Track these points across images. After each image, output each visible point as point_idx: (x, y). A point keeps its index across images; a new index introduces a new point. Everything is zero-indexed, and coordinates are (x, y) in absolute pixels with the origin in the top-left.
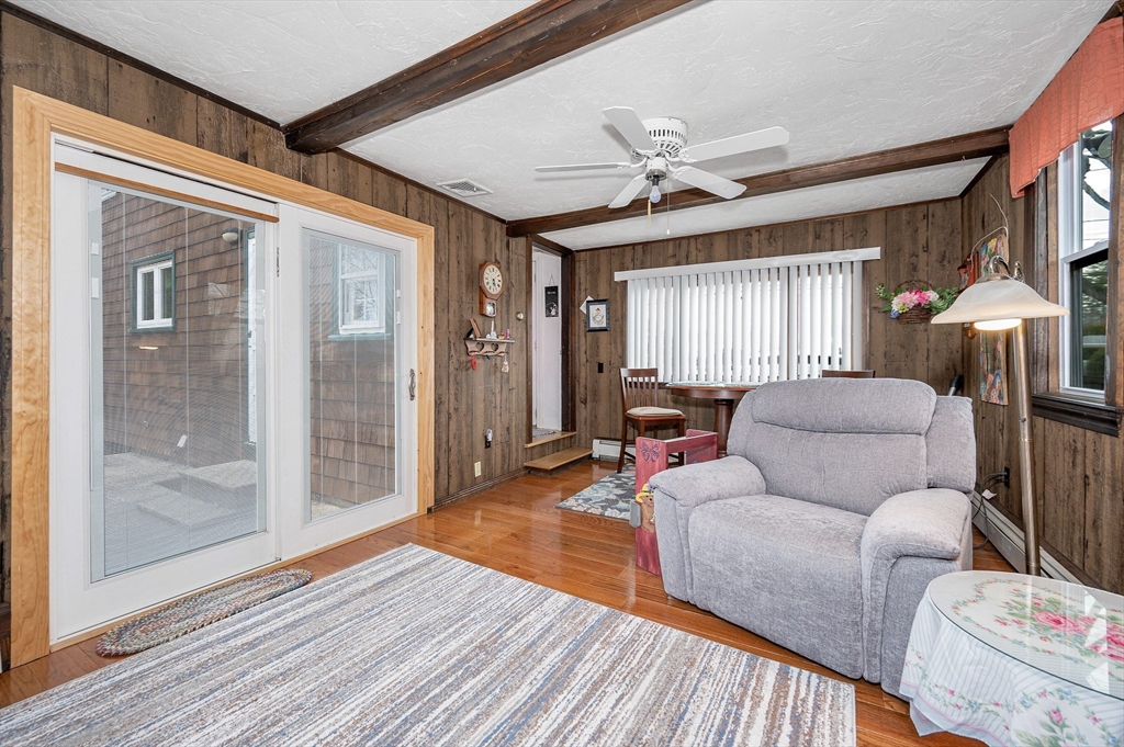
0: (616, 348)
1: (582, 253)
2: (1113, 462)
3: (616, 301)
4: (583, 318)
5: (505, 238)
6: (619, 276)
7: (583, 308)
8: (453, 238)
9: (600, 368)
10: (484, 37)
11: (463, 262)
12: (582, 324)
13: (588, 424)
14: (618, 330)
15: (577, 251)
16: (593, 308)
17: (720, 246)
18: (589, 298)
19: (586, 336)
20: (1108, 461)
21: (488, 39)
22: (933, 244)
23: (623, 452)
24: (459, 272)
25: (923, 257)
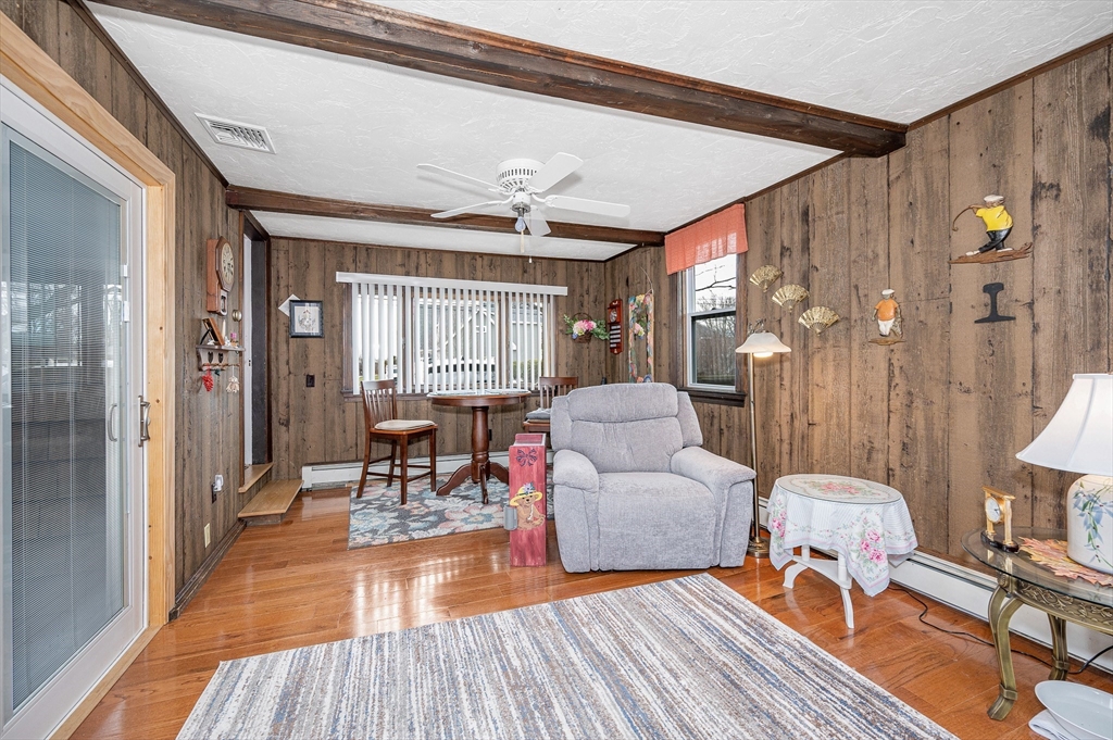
0: (333, 357)
1: (282, 241)
2: (740, 420)
3: (333, 305)
4: (282, 320)
5: (225, 208)
6: (341, 277)
7: (284, 308)
8: (187, 195)
9: (310, 380)
10: (528, 47)
11: (194, 233)
12: (282, 329)
13: (292, 449)
14: (336, 337)
15: (274, 237)
16: (298, 309)
17: (448, 264)
18: (293, 297)
19: (288, 343)
20: (736, 420)
21: (529, 51)
22: (591, 290)
23: (365, 473)
24: (192, 247)
25: (586, 296)
